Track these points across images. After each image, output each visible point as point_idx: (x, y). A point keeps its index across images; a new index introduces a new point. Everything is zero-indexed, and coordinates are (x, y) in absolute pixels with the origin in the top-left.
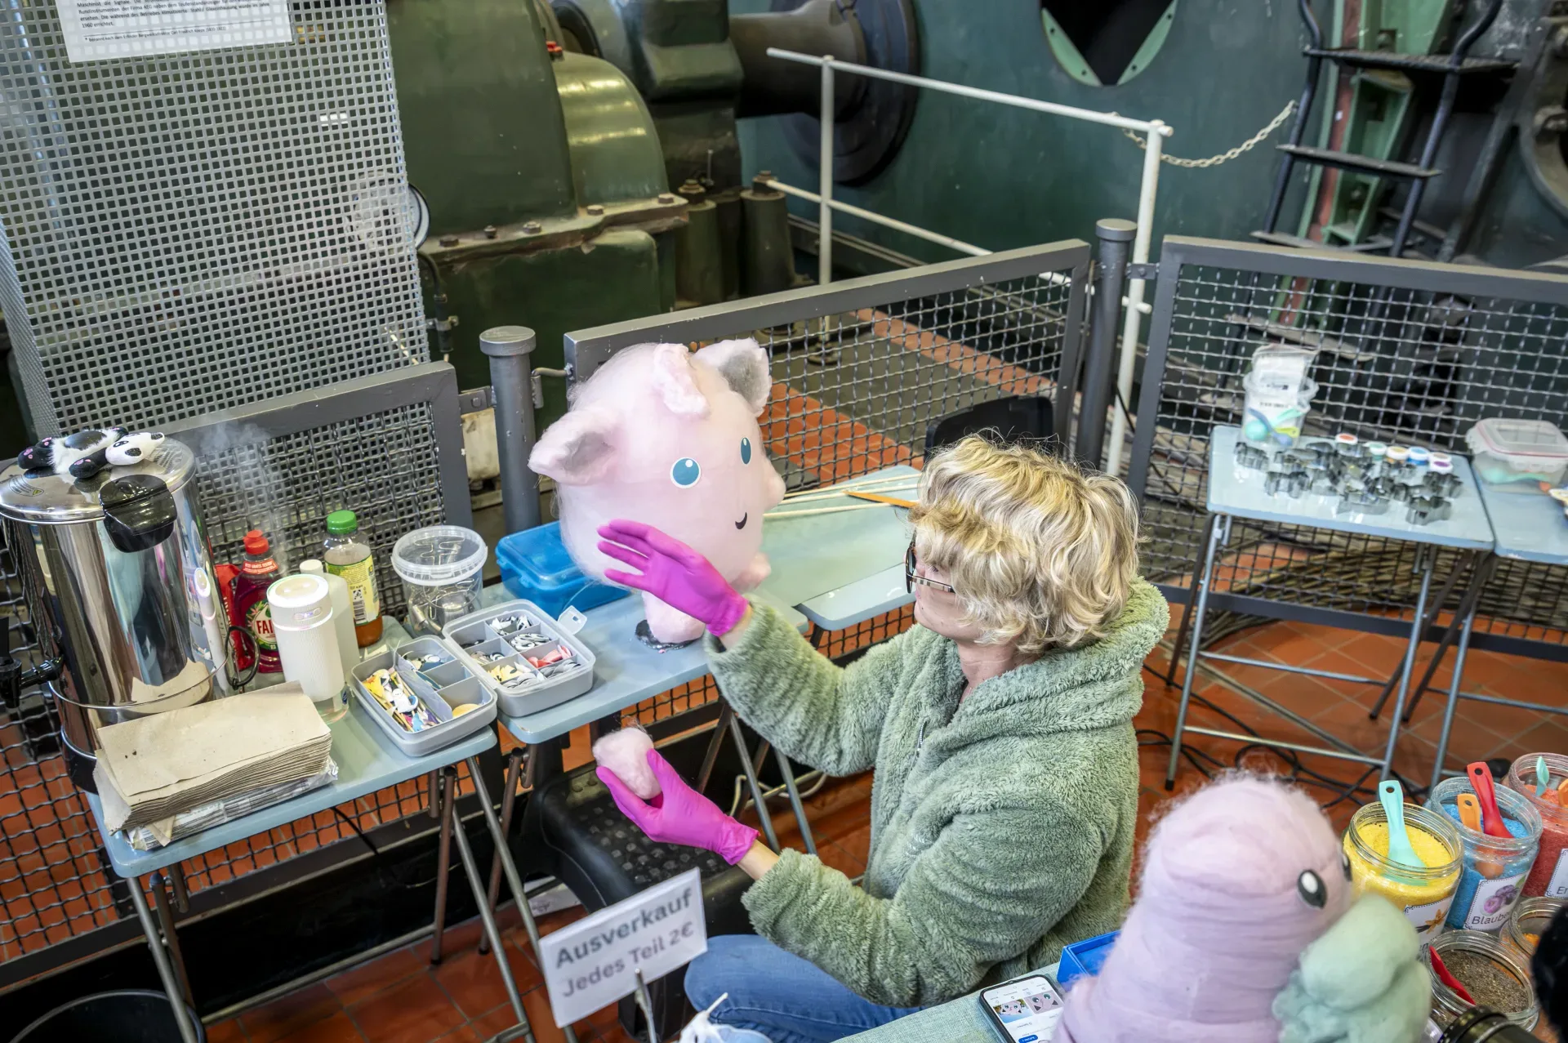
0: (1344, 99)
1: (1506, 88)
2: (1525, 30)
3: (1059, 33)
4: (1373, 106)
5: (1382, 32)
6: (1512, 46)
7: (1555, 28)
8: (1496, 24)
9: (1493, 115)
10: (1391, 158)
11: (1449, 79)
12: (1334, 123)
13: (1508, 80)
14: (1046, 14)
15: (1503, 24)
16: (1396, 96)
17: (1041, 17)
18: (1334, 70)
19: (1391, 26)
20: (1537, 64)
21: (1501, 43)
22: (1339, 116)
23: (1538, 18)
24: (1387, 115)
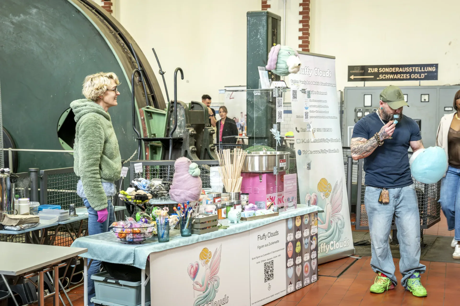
0: (147, 150)
1: (182, 143)
2: (183, 131)
3: (65, 143)
4: (154, 151)
5: (152, 134)
6: (181, 134)
7: (189, 130)
8: (176, 130)
9: (181, 149)
10: (161, 159)
11: (171, 140)
12: (146, 155)
13: (182, 141)
14: (60, 138)
15: (178, 130)
16: (159, 147)
17: (59, 139)
18: (143, 142)
19: (154, 133)
20: (187, 137)
21: (179, 134)
22: (147, 154)
23: (184, 128)
24: (158, 153)
